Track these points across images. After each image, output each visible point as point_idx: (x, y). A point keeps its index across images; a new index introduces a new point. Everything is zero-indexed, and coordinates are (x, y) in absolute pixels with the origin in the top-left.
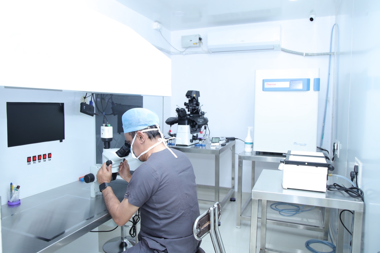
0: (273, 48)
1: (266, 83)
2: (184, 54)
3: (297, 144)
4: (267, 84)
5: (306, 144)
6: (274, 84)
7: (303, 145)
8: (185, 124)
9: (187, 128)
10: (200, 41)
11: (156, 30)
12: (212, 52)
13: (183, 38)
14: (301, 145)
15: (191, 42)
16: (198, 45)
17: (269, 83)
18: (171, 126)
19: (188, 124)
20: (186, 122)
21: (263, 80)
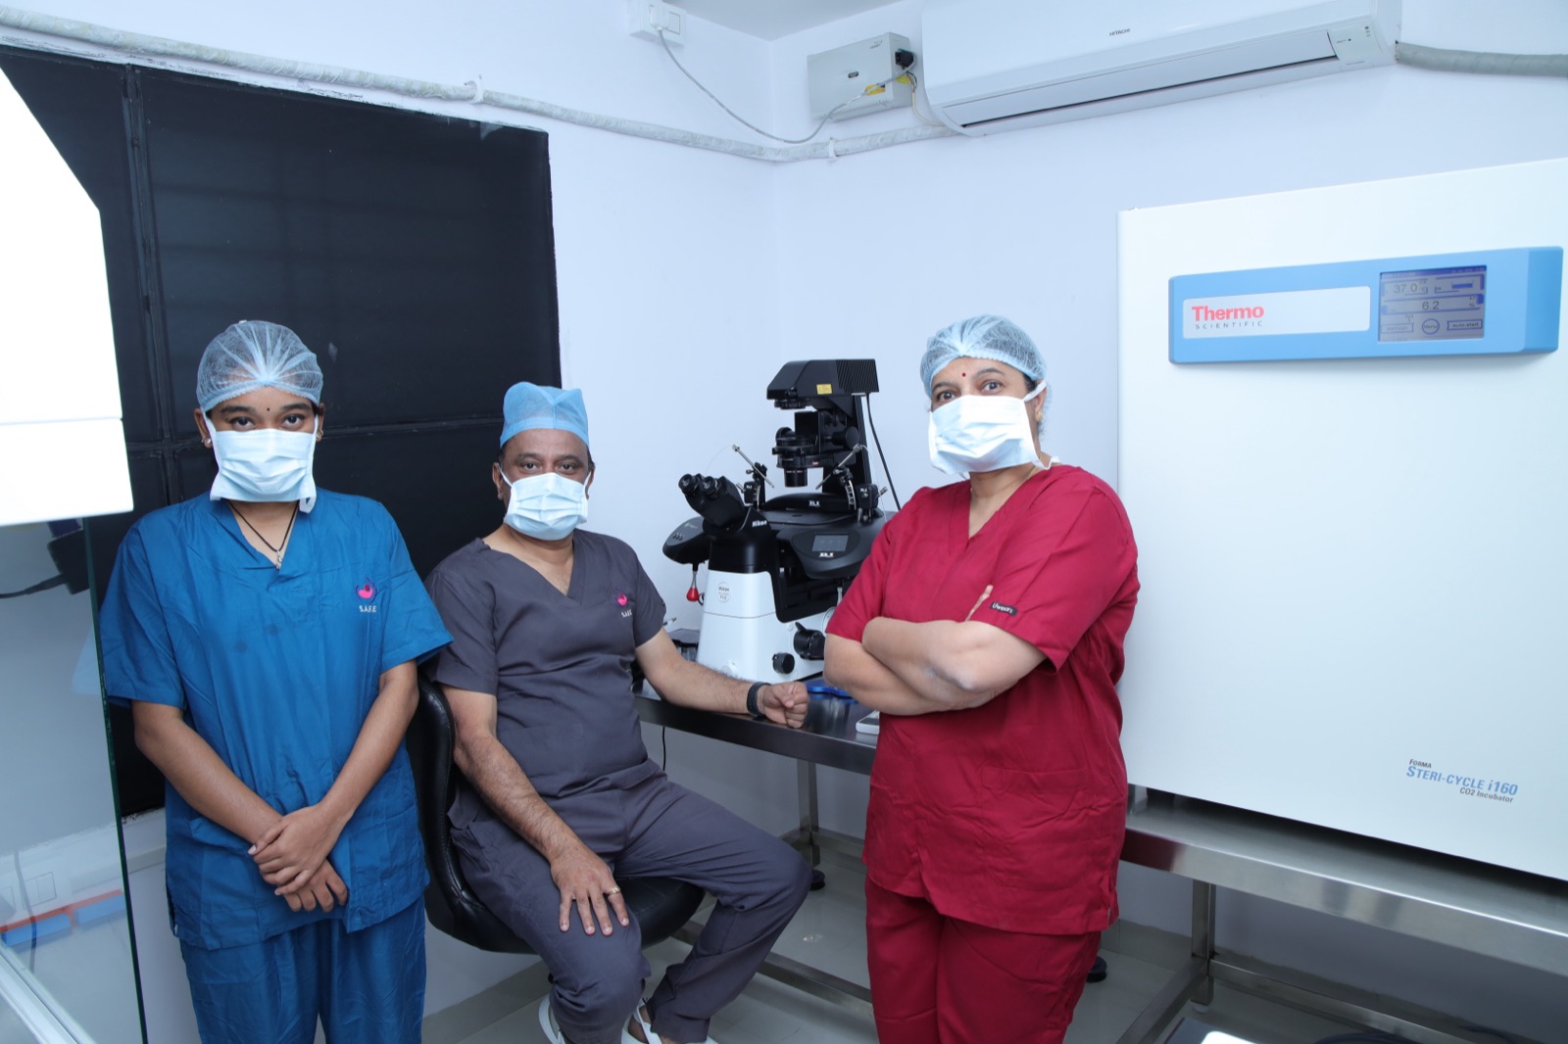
0: (1333, 54)
1: (1188, 305)
2: (832, 154)
3: (1434, 776)
4: (1197, 309)
5: (1512, 789)
6: (1251, 313)
7: (1485, 790)
8: (740, 568)
9: (753, 590)
10: (899, 70)
11: (642, 35)
12: (964, 126)
13: (815, 62)
14: (1469, 787)
15: (854, 80)
16: (889, 94)
17: (1216, 303)
18: (695, 569)
19: (758, 569)
20: (750, 552)
21: (1172, 283)
